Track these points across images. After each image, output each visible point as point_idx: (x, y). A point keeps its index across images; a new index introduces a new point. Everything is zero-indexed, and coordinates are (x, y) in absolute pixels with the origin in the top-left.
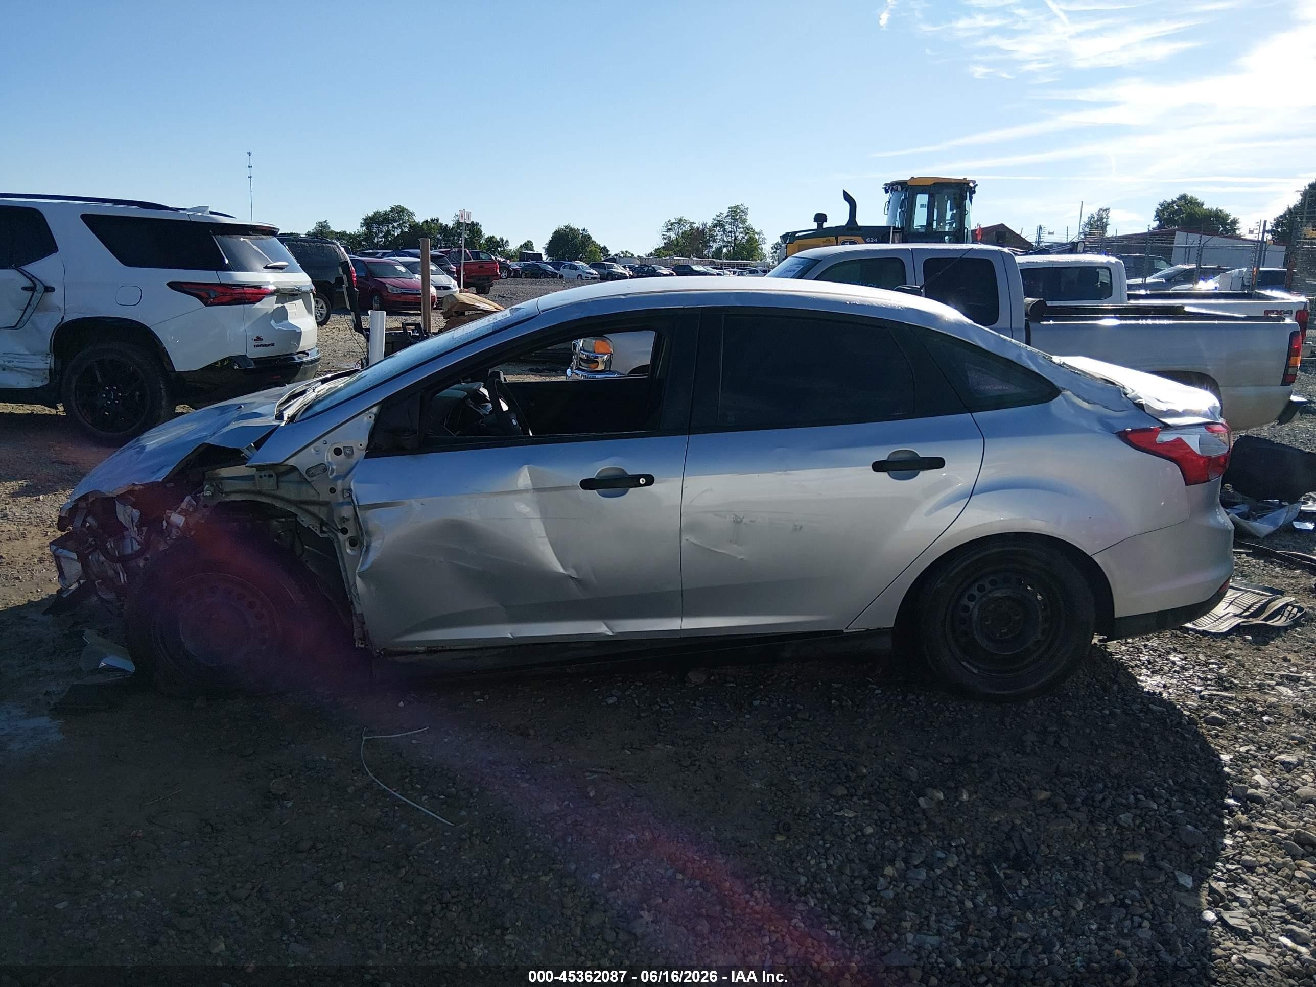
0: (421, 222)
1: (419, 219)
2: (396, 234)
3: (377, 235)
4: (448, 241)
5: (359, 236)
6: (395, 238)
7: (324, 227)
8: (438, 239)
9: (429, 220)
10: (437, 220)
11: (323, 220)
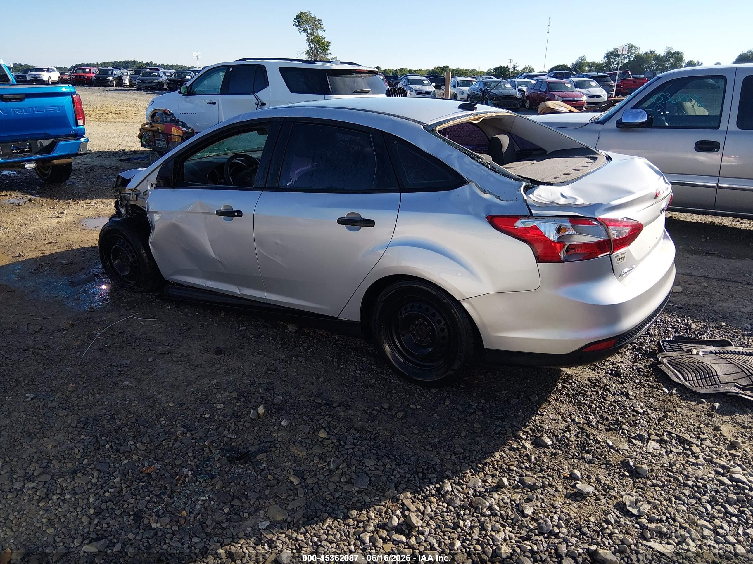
0: (643, 53)
1: (642, 51)
2: (625, 62)
3: (613, 62)
4: (659, 65)
5: (602, 64)
6: (624, 64)
7: (582, 60)
8: (652, 64)
9: (649, 52)
10: (654, 52)
11: (581, 55)
